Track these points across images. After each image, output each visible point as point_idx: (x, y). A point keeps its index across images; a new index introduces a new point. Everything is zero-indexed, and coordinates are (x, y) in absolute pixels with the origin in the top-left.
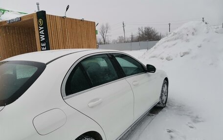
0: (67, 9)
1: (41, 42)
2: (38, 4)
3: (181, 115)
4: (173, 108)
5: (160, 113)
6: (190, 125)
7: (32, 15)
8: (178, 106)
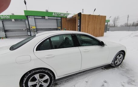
0: (95, 10)
1: (78, 26)
2: (83, 10)
3: (123, 75)
4: (122, 69)
5: (110, 70)
6: (123, 84)
7: (76, 15)
8: (127, 69)
